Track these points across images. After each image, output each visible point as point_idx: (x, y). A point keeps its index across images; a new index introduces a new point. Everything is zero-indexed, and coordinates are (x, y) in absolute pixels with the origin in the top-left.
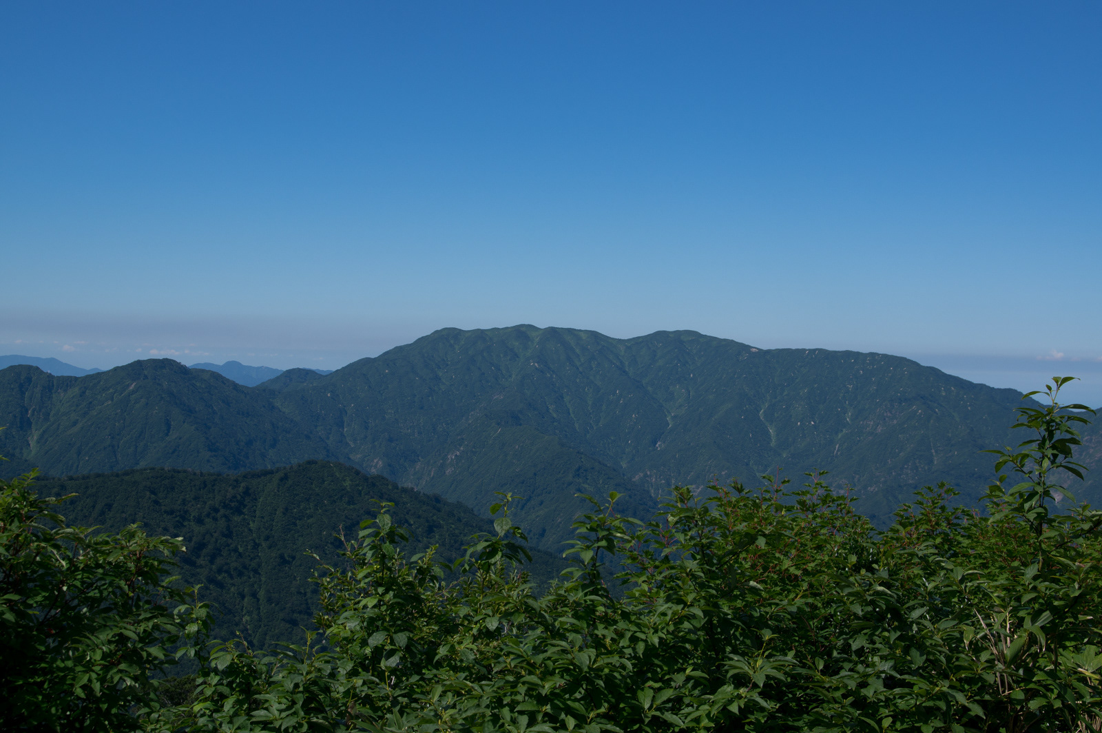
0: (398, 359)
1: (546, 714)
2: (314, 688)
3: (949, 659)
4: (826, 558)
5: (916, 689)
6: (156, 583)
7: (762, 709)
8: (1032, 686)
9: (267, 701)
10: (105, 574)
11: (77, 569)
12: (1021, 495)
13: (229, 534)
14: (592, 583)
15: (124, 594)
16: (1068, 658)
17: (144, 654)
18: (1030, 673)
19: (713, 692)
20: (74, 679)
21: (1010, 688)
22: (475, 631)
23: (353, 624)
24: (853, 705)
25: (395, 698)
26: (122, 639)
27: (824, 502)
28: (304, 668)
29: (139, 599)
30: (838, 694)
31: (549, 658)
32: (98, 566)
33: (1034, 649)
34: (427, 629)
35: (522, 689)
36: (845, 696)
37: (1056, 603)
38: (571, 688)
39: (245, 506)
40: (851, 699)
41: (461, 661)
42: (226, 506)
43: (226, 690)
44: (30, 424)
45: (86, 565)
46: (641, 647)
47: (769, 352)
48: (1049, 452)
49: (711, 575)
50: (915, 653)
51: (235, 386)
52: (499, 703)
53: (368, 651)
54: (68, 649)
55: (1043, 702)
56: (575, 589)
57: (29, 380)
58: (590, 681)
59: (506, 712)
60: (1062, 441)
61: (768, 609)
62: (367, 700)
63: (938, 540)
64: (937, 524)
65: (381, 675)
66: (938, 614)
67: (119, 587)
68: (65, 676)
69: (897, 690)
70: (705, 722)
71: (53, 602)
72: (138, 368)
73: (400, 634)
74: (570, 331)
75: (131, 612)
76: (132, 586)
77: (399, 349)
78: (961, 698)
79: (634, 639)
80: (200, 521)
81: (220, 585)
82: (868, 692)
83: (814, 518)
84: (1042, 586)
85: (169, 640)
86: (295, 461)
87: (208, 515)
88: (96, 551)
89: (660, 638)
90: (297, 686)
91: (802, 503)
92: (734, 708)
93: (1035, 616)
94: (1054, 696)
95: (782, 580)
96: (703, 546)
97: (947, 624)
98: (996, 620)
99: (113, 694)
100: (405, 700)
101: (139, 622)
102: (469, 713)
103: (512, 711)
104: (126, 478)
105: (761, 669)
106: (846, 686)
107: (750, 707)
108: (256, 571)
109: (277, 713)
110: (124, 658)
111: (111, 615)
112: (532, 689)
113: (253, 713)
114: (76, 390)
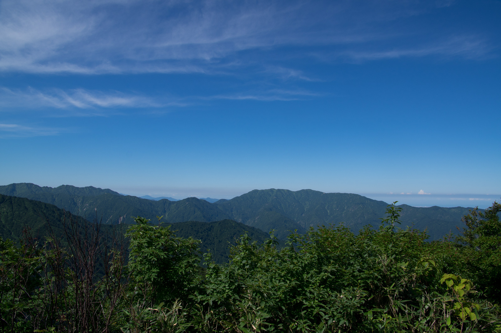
0: (244, 196)
1: (283, 280)
2: (231, 273)
3: (373, 266)
4: (344, 242)
5: (365, 272)
6: (196, 250)
7: (331, 278)
8: (391, 271)
9: (221, 276)
10: (185, 248)
11: (179, 247)
12: (387, 228)
13: (208, 236)
14: (292, 250)
15: (189, 252)
16: (399, 265)
17: (193, 265)
18: (391, 269)
19: (319, 274)
20: (179, 271)
21: (387, 272)
22: (266, 260)
23: (239, 258)
24: (352, 276)
25: (248, 275)
26: (188, 262)
27: (343, 229)
28: (229, 269)
29: (192, 253)
30: (348, 274)
31: (283, 267)
32: (183, 246)
33: (392, 263)
34: (255, 259)
35: (277, 274)
36: (350, 275)
37: (396, 253)
38: (288, 273)
39: (211, 229)
40: (351, 275)
41: (263, 267)
42: (207, 229)
43: (213, 273)
44: (166, 211)
45: (181, 246)
46: (303, 264)
47: (327, 193)
48: (393, 219)
49: (319, 247)
50: (365, 264)
51: (209, 203)
52: (272, 277)
53: (242, 264)
54: (177, 264)
55: (394, 275)
56: (288, 251)
57: (166, 202)
58: (292, 272)
59: (273, 279)
60: (396, 216)
61: (331, 255)
62: (242, 276)
63: (369, 237)
64: (368, 234)
65: (245, 269)
66: (370, 255)
67: (188, 251)
68: (177, 270)
69: (362, 273)
70: (318, 281)
71: (174, 254)
72: (188, 199)
73: (249, 261)
74: (283, 190)
75: (190, 256)
76: (190, 250)
77: (245, 194)
78: (376, 274)
79: (302, 263)
80: (202, 233)
81: (206, 247)
82: (355, 274)
83: (341, 233)
84: (393, 249)
85: (198, 262)
86: (222, 219)
87: (203, 231)
88: (183, 243)
89: (308, 262)
90: (227, 273)
91: (338, 230)
92: (324, 277)
93: (392, 255)
94: (396, 274)
95: (334, 248)
96: (317, 241)
97: (372, 258)
98: (383, 257)
99: (187, 274)
100: (250, 276)
101: (192, 258)
102: (266, 280)
103: (275, 279)
104: (186, 223)
105: (330, 268)
106: (350, 272)
107: (328, 277)
108: (214, 244)
109: (223, 279)
110: (189, 266)
111: (186, 257)
112: (279, 274)
113: (218, 278)
114: (175, 204)
